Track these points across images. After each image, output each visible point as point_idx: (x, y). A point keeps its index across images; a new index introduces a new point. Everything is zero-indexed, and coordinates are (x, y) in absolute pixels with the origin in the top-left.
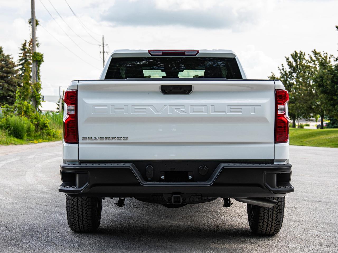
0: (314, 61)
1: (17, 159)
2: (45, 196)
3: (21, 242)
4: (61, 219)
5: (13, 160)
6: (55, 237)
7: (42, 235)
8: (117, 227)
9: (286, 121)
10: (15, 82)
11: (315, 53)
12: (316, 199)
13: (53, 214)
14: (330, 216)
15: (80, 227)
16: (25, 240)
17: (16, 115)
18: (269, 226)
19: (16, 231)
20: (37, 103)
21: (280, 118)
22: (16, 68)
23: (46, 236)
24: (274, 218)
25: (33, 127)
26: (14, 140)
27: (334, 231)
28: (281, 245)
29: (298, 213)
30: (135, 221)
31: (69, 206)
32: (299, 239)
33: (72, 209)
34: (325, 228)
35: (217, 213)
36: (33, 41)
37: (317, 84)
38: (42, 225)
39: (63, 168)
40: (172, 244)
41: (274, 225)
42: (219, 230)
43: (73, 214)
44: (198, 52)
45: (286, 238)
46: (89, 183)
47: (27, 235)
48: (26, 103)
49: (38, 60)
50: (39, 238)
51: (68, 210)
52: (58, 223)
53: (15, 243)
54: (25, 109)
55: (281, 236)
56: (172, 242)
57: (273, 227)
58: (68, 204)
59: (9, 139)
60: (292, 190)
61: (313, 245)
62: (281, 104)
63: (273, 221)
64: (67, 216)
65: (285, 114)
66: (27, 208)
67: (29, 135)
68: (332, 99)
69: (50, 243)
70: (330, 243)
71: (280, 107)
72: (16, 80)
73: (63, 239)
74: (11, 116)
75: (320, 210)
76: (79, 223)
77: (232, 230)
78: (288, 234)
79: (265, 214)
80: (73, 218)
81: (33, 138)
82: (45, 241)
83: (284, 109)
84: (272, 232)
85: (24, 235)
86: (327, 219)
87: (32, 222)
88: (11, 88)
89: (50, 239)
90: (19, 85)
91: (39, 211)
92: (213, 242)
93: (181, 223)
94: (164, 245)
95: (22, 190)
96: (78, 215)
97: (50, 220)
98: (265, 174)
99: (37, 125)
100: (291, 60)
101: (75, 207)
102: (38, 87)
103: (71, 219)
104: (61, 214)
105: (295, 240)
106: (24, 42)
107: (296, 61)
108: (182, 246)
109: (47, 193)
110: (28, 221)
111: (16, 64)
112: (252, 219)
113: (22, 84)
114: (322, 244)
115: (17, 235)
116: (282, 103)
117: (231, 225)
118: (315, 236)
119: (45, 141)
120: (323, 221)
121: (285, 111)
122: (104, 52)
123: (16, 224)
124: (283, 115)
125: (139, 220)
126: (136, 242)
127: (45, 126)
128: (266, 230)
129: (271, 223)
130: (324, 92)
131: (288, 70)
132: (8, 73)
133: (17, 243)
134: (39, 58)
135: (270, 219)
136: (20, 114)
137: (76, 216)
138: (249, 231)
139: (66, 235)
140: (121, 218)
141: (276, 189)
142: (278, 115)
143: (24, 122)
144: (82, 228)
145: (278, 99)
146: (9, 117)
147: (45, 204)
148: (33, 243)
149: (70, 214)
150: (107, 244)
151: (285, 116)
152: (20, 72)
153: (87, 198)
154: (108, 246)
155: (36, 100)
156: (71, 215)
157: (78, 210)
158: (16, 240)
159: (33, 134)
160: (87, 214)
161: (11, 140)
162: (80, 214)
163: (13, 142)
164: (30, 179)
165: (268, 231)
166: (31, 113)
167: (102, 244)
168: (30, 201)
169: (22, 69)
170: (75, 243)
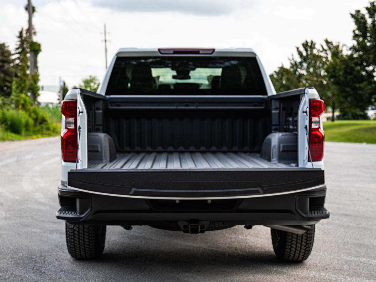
0: (326, 51)
1: (13, 159)
2: (43, 208)
3: (12, 275)
4: (59, 240)
5: (9, 161)
6: (52, 266)
7: (37, 265)
8: (124, 251)
9: (321, 136)
10: (12, 72)
11: (327, 42)
12: (342, 212)
13: (52, 234)
14: (362, 235)
15: (82, 254)
16: (17, 272)
17: (13, 109)
18: (298, 252)
19: (7, 258)
20: (35, 95)
21: (313, 133)
22: (13, 57)
23: (42, 265)
24: (303, 243)
25: (31, 122)
26: (11, 136)
27: (370, 255)
28: (311, 275)
29: (325, 231)
30: (143, 242)
31: (69, 231)
32: (331, 266)
33: (72, 234)
34: (358, 252)
35: (234, 232)
36: (30, 29)
37: (329, 75)
38: (38, 250)
39: (61, 191)
40: (187, 274)
41: (302, 251)
42: (239, 255)
43: (73, 240)
44: (214, 50)
45: (317, 266)
46: (91, 210)
47: (19, 264)
48: (23, 95)
49: (36, 49)
50: (33, 268)
51: (68, 236)
52: (57, 246)
53: (5, 276)
54: (22, 102)
55: (311, 263)
56: (187, 272)
57: (301, 253)
58: (68, 229)
59: (6, 134)
60: (327, 216)
61: (348, 275)
62: (315, 116)
63: (302, 247)
64: (67, 242)
65: (320, 128)
66: (22, 225)
67: (27, 130)
68: (344, 91)
69: (46, 276)
70: (368, 272)
71: (315, 119)
72: (13, 70)
73: (62, 269)
74: (8, 110)
75: (349, 226)
76: (80, 250)
77: (254, 254)
78: (318, 259)
79: (293, 239)
80: (74, 245)
81: (32, 133)
82: (41, 272)
83: (319, 122)
84: (300, 259)
85: (17, 264)
86: (358, 239)
87: (26, 246)
88: (8, 78)
89: (47, 269)
90: (16, 76)
91: (35, 230)
92: (233, 272)
93: (195, 245)
94: (178, 276)
95: (17, 200)
96: (79, 242)
97: (48, 242)
98: (297, 198)
99: (36, 120)
100: (302, 49)
101: (76, 232)
102: (35, 79)
103: (71, 246)
104: (60, 233)
105: (327, 269)
106: (20, 30)
107: (306, 50)
108: (198, 277)
109: (44, 205)
110: (22, 244)
111: (13, 52)
112: (277, 243)
113: (19, 74)
114: (358, 274)
115: (8, 264)
116: (317, 115)
117: (251, 247)
118: (348, 263)
119: (44, 136)
120: (355, 241)
121: (320, 125)
122: (106, 41)
123: (8, 248)
124: (317, 129)
125: (148, 241)
126: (146, 272)
127: (44, 121)
128: (294, 257)
129: (299, 249)
130: (336, 83)
131: (298, 59)
132: (4, 62)
133: (7, 277)
134: (37, 48)
135: (299, 245)
136: (17, 107)
137: (77, 243)
138: (273, 256)
139: (65, 263)
140: (129, 238)
141: (309, 215)
142: (312, 129)
143: (22, 116)
144: (84, 255)
145: (312, 110)
146: (5, 110)
147: (42, 219)
148: (26, 277)
149: (69, 240)
150: (112, 276)
151: (320, 130)
152: (17, 61)
153: (90, 226)
154: (114, 279)
155: (35, 92)
156: (71, 240)
157: (79, 235)
158: (7, 271)
159: (31, 129)
160: (90, 240)
161: (8, 135)
162: (81, 239)
163: (10, 138)
164: (27, 186)
165: (296, 257)
166: (29, 107)
167: (106, 276)
168: (25, 215)
169: (19, 58)
170: (75, 275)
